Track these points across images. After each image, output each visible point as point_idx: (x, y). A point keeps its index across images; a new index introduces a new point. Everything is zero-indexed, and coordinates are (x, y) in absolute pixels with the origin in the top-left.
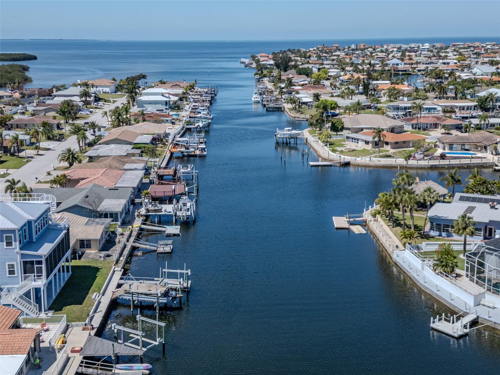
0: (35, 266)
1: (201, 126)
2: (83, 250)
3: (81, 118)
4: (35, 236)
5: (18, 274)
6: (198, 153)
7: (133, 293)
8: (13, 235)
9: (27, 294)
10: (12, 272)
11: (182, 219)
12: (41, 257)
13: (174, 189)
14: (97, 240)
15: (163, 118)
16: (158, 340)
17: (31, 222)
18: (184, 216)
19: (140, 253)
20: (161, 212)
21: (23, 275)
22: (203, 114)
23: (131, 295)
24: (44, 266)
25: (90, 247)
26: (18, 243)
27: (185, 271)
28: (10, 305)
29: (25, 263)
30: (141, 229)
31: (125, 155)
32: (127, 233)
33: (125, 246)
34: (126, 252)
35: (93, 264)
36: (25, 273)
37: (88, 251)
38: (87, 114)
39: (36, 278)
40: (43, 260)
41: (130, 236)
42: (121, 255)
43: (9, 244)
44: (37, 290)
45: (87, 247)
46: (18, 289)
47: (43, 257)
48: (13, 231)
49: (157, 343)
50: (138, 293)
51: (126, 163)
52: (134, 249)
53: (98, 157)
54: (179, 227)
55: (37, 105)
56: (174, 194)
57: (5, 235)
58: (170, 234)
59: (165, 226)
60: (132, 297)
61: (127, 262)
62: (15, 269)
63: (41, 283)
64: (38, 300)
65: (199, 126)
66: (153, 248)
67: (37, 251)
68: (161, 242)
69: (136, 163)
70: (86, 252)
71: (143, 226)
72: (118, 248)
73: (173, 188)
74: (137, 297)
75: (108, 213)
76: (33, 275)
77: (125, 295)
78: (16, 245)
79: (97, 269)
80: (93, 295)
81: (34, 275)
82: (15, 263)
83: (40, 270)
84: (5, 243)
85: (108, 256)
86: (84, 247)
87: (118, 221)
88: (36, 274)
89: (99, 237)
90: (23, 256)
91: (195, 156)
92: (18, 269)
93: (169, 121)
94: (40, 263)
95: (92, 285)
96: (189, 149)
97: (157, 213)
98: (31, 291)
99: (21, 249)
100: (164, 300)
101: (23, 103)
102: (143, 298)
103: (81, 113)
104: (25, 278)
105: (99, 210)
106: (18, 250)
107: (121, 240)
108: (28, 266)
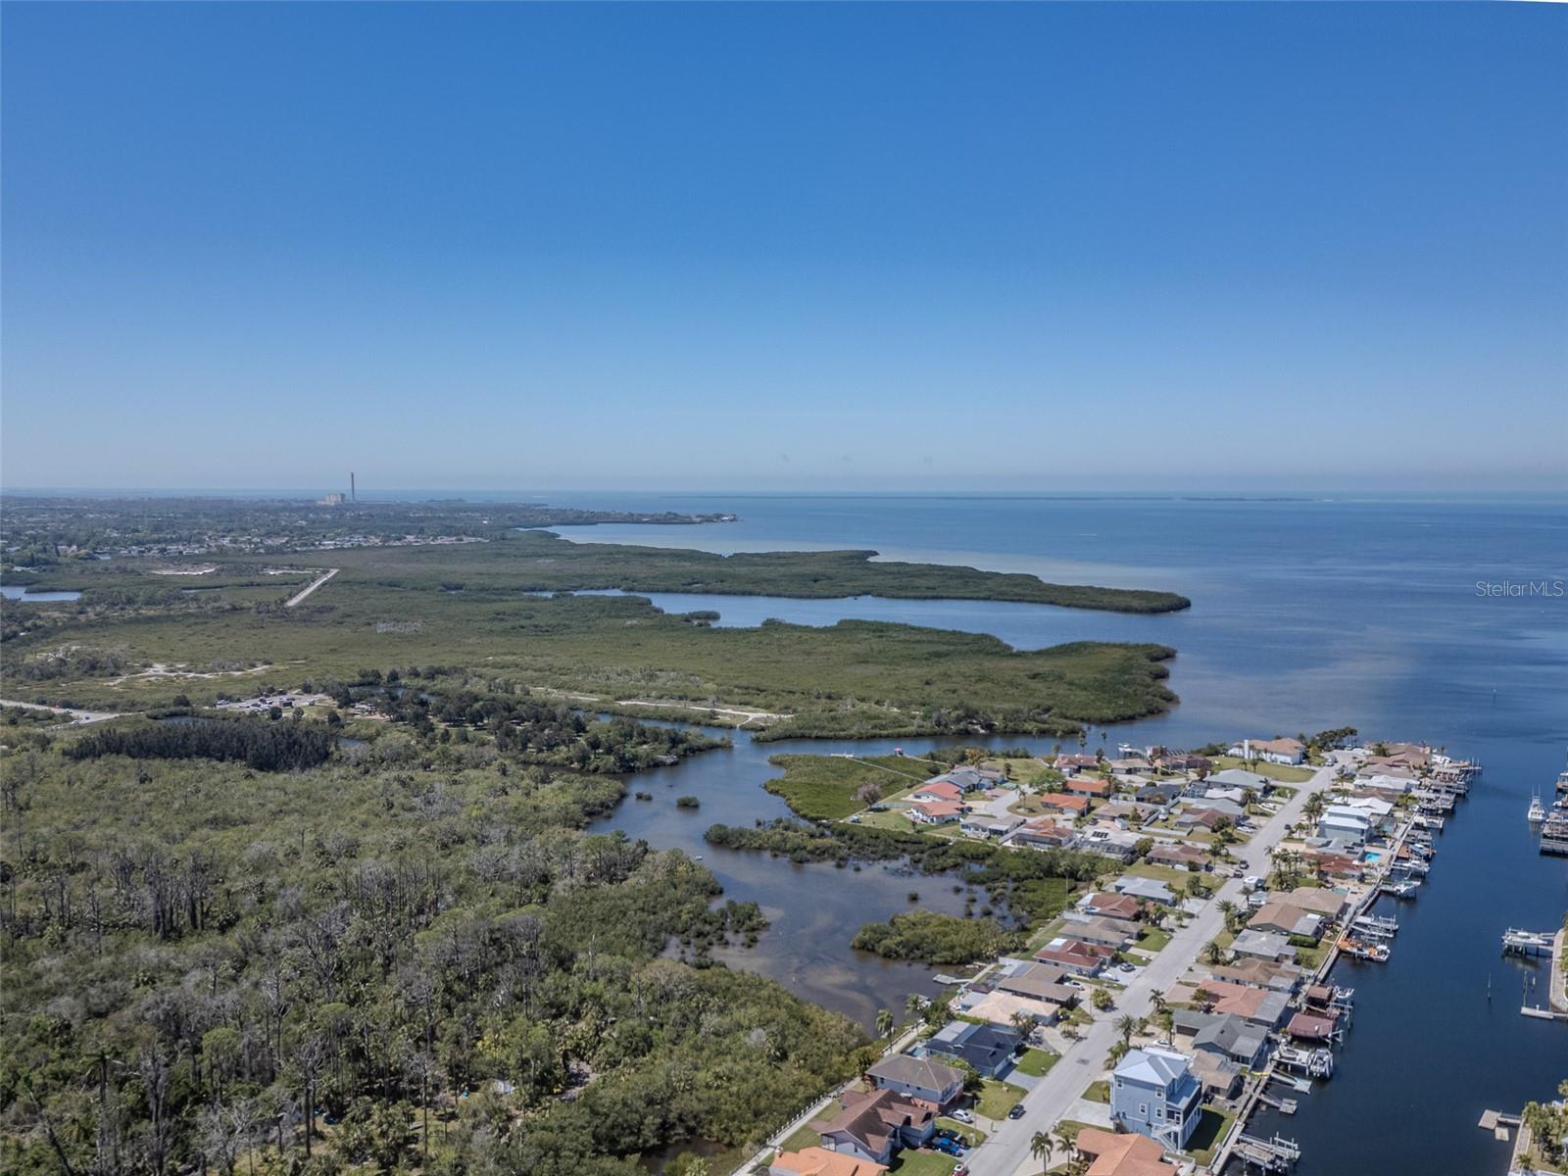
0: (1175, 1114)
2: (1213, 1095)
4: (1176, 1089)
5: (1163, 1118)
7: (1246, 1153)
8: (1162, 1089)
9: (1169, 1134)
10: (1160, 1116)
11: (1315, 1074)
12: (1180, 1108)
13: (1318, 1030)
15: (1347, 872)
17: (1176, 1079)
18: (1318, 1070)
19: (1264, 1108)
20: (1296, 1060)
21: (1167, 1120)
23: (1244, 1154)
24: (1181, 1116)
25: (1219, 1095)
28: (1158, 1141)
29: (1169, 1111)
30: (1271, 1079)
31: (1276, 956)
32: (1255, 1082)
33: (1251, 1097)
34: (1250, 1105)
35: (1221, 1113)
36: (1168, 1118)
37: (1217, 1096)
38: (1248, 832)
39: (1175, 1123)
40: (1181, 1111)
41: (1258, 1085)
42: (1245, 1107)
43: (1159, 1095)
44: (1176, 1134)
46: (1163, 1129)
47: (1182, 1107)
48: (1162, 1086)
50: (1250, 1154)
51: (1274, 974)
52: (1259, 1101)
53: (1246, 955)
54: (1310, 1083)
57: (1156, 1088)
58: (1298, 1091)
59: (1295, 1079)
61: (1250, 1116)
62: (1162, 1114)
63: (1178, 1129)
64: (1176, 1141)
66: (1277, 1105)
67: (1177, 1103)
68: (1285, 1100)
69: (1286, 976)
70: (1216, 1098)
71: (1274, 1075)
72: (1243, 1098)
73: (1317, 1027)
74: (1248, 1158)
75: (1240, 1056)
76: (1173, 1121)
77: (1240, 1153)
78: (1164, 1096)
79: (1221, 1119)
80: (1216, 1145)
82: (1161, 1110)
83: (1178, 1118)
84: (1156, 1094)
85: (1234, 1107)
86: (1214, 1092)
87: (1249, 1066)
88: (1175, 1121)
90: (1168, 1106)
92: (1164, 1114)
94: (1179, 1112)
95: (1217, 1133)
97: (1290, 1061)
98: (1172, 1132)
99: (1168, 1100)
102: (1254, 1161)
103: (1240, 830)
104: (1168, 1122)
105: (1232, 1051)
106: (1165, 1101)
107: (1247, 1089)
108: (1171, 1114)
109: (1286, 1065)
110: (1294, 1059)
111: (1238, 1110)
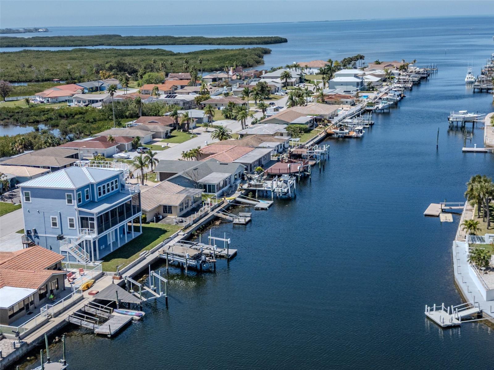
0: (89, 222)
1: (380, 108)
2: (165, 214)
3: (274, 99)
4: (96, 197)
5: (76, 227)
6: (353, 135)
7: (168, 254)
8: (72, 194)
9: (81, 245)
10: (72, 225)
11: (278, 195)
12: (93, 214)
13: (290, 168)
14: (176, 206)
15: (342, 100)
16: (161, 293)
17: (93, 185)
18: (280, 192)
19: (218, 222)
20: (262, 187)
21: (80, 229)
22: (391, 96)
23: (166, 255)
24: (95, 222)
25: (171, 213)
26: (76, 201)
27: (224, 240)
28: (66, 252)
29: (82, 219)
31: (272, 134)
32: (216, 204)
33: (206, 215)
35: (164, 228)
36: (82, 227)
38: (282, 95)
39: (90, 232)
40: (95, 217)
41: (218, 206)
42: (195, 222)
43: (70, 201)
45: (169, 213)
46: (77, 240)
47: (95, 215)
48: (71, 191)
49: (158, 296)
50: (173, 254)
51: (264, 141)
52: (214, 218)
53: (247, 135)
54: (271, 202)
55: (240, 86)
56: (289, 172)
57: (66, 194)
58: (258, 208)
59: (259, 201)
60: (168, 256)
61: (198, 229)
62: (74, 223)
63: (91, 237)
65: (378, 107)
66: (231, 219)
67: (90, 210)
68: (242, 215)
69: (273, 142)
70: (168, 216)
71: (239, 199)
73: (288, 166)
74: (173, 257)
75: (206, 185)
76: (87, 229)
77: (164, 254)
78: (75, 202)
80: (144, 253)
81: (89, 230)
82: (74, 218)
83: (92, 225)
84: (67, 200)
85: (182, 222)
86: (167, 213)
87: (215, 192)
88: (89, 229)
89: (177, 204)
90: (80, 212)
91: (350, 137)
92: (77, 223)
93: (349, 103)
94: (92, 219)
95: (149, 244)
96: (343, 130)
97: (257, 188)
98: (84, 242)
99: (79, 206)
100: (193, 263)
101: (231, 84)
102: (177, 259)
103: (276, 94)
104: (82, 230)
105: (198, 181)
106: (76, 207)
108: (84, 222)
109: (254, 192)
110: (261, 186)
111: (184, 225)
